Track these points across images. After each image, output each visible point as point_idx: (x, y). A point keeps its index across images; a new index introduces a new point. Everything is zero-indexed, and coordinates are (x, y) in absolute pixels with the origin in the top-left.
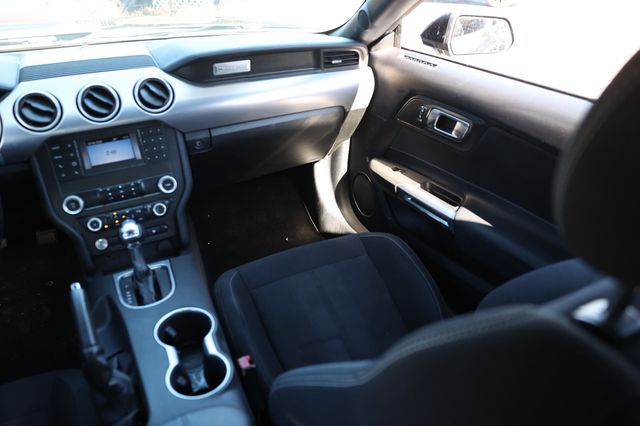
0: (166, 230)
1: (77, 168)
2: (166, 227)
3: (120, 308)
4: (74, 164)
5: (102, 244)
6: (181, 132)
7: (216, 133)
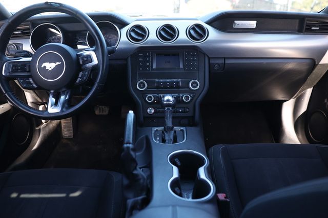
0: (187, 112)
1: (148, 66)
2: (188, 110)
3: (151, 141)
4: (148, 64)
5: (151, 111)
6: (208, 56)
7: (228, 61)
